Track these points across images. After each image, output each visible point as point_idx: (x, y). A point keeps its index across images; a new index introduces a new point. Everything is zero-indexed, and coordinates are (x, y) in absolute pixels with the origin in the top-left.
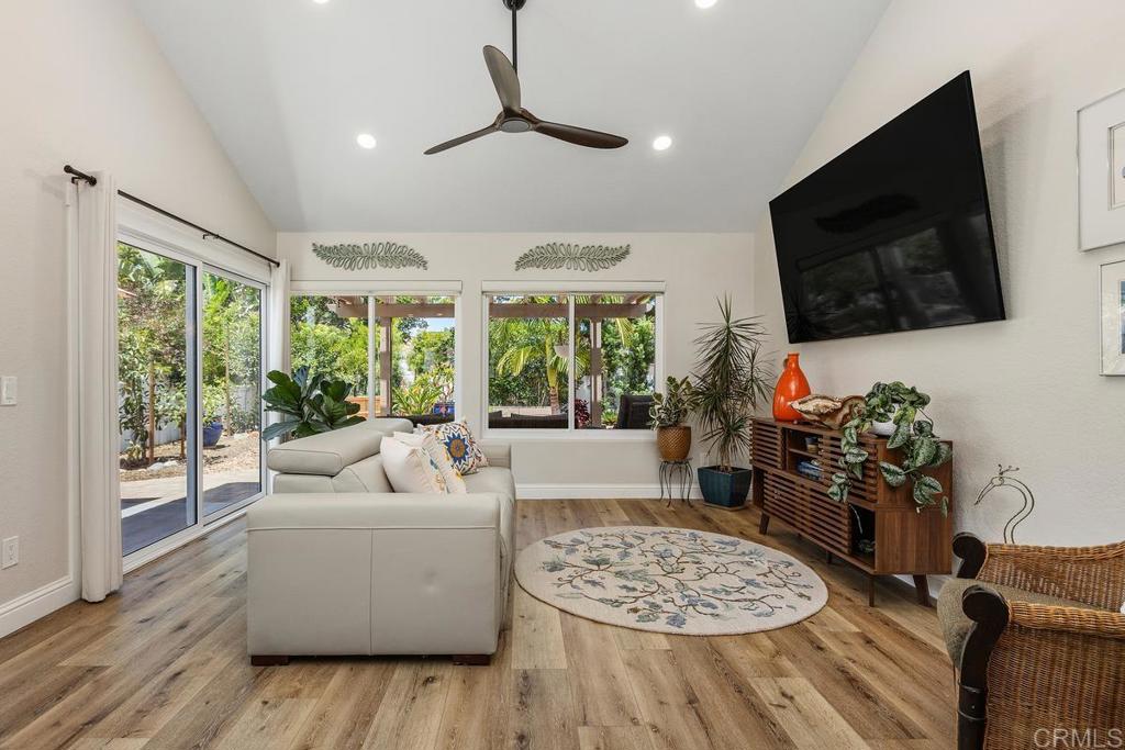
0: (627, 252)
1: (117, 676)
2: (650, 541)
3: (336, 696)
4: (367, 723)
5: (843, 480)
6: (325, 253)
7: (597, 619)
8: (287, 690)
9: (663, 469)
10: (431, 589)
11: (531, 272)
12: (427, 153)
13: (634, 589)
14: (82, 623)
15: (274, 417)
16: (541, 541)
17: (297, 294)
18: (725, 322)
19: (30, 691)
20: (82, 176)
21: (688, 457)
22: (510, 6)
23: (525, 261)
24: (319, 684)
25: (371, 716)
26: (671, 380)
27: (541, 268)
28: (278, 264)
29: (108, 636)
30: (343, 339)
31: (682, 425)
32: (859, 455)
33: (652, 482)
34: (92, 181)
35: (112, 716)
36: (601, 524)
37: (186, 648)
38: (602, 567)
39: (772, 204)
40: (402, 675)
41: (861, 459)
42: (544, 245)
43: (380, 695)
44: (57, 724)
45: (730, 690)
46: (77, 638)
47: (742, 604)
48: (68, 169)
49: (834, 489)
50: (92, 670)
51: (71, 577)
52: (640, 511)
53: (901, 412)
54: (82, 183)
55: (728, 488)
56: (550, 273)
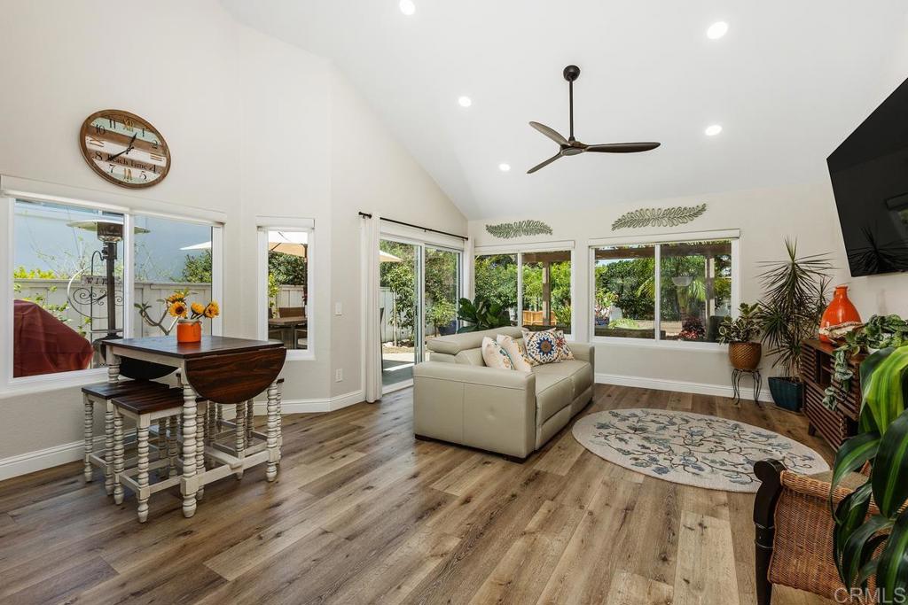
0: (703, 209)
1: (366, 431)
2: (693, 423)
3: (442, 458)
4: (448, 471)
5: (832, 393)
6: (494, 230)
7: (605, 458)
8: (424, 451)
9: (734, 375)
10: (490, 417)
11: (624, 230)
12: (529, 172)
13: (648, 448)
14: (363, 410)
15: (465, 324)
16: (607, 412)
17: (479, 254)
18: (790, 260)
19: (338, 430)
20: (365, 215)
21: (759, 368)
22: (568, 79)
23: (620, 224)
24: (438, 452)
25: (451, 469)
26: (743, 306)
27: (631, 228)
28: (467, 239)
29: (370, 416)
30: (534, 274)
31: (751, 341)
32: (845, 374)
33: (727, 385)
34: (370, 216)
35: (358, 445)
36: (664, 408)
37: (394, 427)
38: (637, 432)
39: (829, 160)
40: (476, 457)
41: (847, 377)
42: (634, 211)
43: (461, 463)
44: (341, 442)
45: (662, 512)
46: (359, 415)
47: (727, 473)
48: (360, 213)
49: (825, 400)
50: (360, 427)
51: (362, 391)
52: (706, 405)
53: (888, 341)
54: (366, 217)
55: (795, 395)
56: (639, 230)
